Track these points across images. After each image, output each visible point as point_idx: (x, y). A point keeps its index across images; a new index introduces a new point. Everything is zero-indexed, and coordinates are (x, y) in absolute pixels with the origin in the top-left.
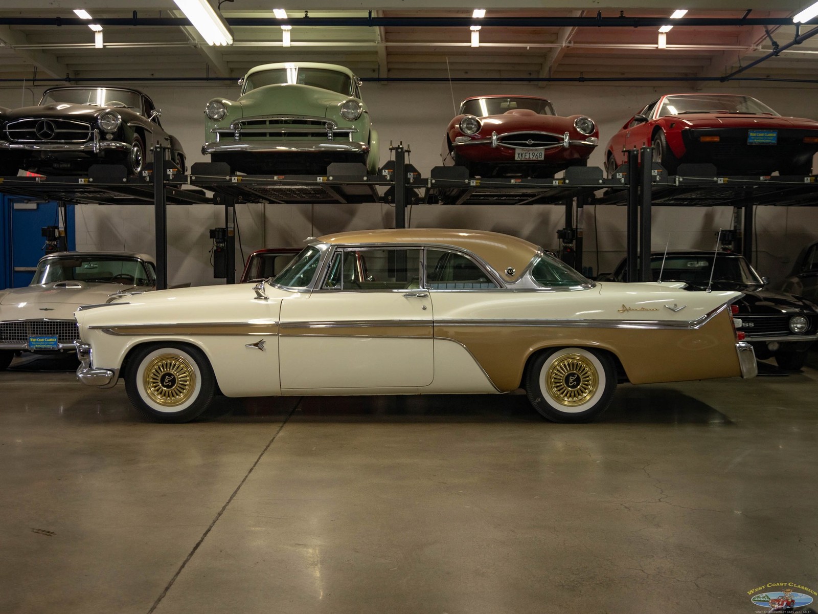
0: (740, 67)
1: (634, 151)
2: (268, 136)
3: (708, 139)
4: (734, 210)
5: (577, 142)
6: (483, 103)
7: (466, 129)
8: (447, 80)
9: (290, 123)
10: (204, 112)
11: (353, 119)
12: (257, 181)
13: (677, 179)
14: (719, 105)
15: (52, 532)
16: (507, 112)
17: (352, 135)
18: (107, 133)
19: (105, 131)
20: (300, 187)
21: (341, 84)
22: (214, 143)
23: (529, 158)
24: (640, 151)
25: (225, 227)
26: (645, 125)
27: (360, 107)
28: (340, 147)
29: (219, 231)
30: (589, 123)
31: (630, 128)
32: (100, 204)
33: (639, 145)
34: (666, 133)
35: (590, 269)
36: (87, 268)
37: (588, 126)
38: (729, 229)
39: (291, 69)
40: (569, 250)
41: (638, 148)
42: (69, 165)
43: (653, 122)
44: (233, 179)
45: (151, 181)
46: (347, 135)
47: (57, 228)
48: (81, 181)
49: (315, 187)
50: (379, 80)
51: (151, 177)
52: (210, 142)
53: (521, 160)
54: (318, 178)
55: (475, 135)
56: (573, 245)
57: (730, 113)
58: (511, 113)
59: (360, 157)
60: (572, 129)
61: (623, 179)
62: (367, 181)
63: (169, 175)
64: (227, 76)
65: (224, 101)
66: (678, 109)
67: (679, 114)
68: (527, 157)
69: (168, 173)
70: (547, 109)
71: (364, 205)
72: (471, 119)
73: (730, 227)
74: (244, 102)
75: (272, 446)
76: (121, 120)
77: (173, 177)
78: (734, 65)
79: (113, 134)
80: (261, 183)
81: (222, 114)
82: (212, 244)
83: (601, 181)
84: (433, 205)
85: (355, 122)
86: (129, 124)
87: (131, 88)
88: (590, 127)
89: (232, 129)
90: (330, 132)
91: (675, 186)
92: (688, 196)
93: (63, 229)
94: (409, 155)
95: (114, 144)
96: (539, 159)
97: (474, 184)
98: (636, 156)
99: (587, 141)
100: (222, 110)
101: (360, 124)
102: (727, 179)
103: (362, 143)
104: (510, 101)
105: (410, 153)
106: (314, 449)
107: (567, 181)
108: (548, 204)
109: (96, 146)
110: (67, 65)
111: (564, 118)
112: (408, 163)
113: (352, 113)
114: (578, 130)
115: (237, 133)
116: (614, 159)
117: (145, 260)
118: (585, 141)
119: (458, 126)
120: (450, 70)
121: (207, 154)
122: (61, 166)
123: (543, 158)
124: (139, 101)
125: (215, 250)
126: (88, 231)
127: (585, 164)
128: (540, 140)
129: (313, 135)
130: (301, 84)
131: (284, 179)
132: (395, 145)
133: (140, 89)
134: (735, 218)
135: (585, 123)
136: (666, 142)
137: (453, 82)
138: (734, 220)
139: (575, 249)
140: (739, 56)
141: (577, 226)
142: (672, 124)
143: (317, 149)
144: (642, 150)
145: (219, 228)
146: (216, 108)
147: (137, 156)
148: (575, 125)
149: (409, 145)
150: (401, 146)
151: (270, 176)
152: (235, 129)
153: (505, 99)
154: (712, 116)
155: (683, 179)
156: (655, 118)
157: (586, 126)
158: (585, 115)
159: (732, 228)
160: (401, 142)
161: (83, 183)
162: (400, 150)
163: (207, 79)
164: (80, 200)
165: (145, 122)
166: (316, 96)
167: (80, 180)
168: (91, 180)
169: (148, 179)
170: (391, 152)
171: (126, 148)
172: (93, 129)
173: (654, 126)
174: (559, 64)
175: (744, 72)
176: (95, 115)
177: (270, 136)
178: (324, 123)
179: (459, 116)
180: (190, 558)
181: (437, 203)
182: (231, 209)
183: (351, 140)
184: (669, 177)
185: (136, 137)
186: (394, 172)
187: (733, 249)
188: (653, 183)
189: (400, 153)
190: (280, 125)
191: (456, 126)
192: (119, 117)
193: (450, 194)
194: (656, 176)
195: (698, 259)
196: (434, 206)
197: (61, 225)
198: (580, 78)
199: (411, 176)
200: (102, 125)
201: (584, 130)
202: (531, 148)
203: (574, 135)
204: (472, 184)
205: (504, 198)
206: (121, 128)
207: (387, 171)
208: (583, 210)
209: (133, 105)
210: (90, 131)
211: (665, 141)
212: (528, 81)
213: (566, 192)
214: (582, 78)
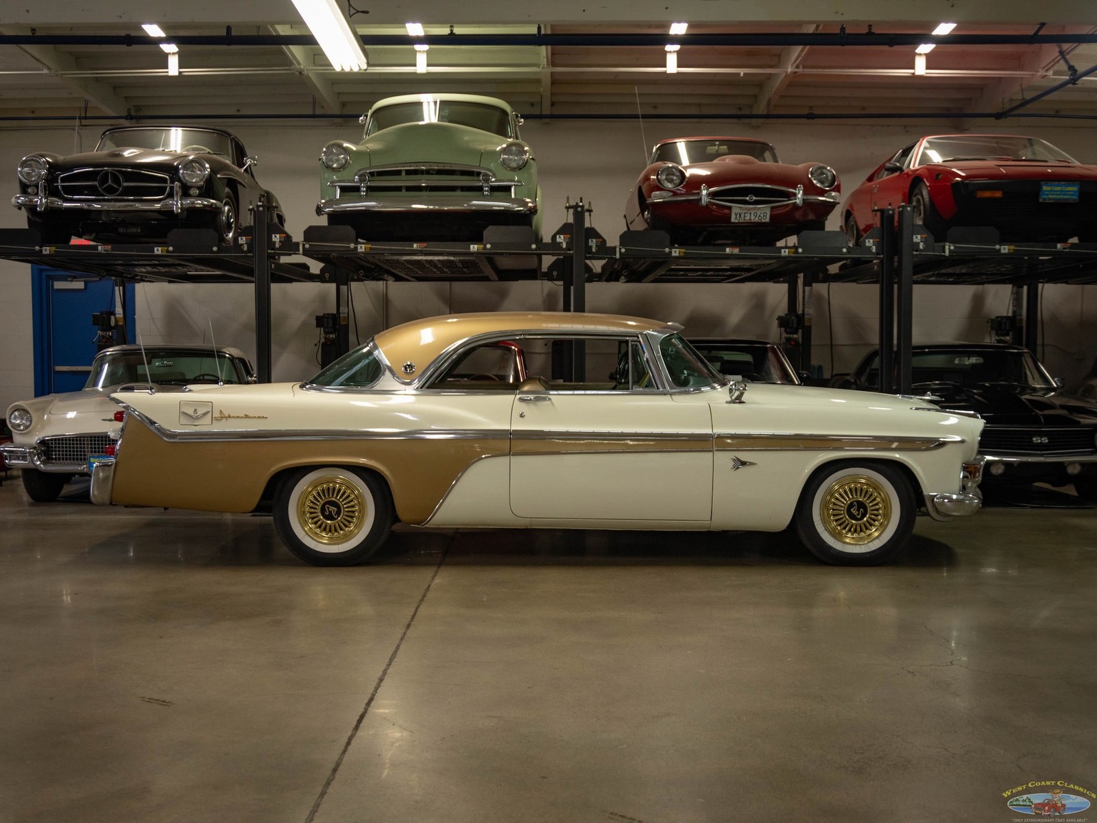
0: (1023, 99)
1: (889, 210)
2: (404, 191)
3: (987, 194)
4: (1012, 291)
5: (812, 198)
6: (681, 146)
7: (666, 182)
8: (636, 117)
9: (432, 174)
10: (320, 159)
11: (515, 168)
12: (391, 250)
13: (947, 247)
14: (997, 150)
15: (167, 701)
16: (719, 158)
17: (515, 189)
18: (190, 187)
19: (189, 184)
20: (446, 258)
21: (496, 122)
22: (332, 200)
23: (750, 219)
24: (897, 210)
25: (335, 312)
26: (898, 176)
27: (525, 152)
28: (498, 205)
29: (328, 318)
30: (829, 173)
31: (877, 181)
32: (170, 282)
33: (894, 203)
34: (930, 186)
35: (820, 368)
36: (158, 366)
37: (827, 176)
38: (1005, 315)
39: (428, 102)
40: (793, 343)
41: (895, 206)
42: (139, 230)
43: (910, 172)
44: (359, 247)
45: (249, 250)
46: (508, 189)
47: (113, 313)
48: (158, 250)
49: (466, 258)
50: (541, 117)
51: (250, 245)
52: (327, 199)
53: (739, 223)
54: (472, 246)
55: (678, 189)
56: (798, 336)
57: (1014, 160)
58: (724, 160)
59: (525, 219)
60: (806, 181)
61: (874, 247)
62: (536, 249)
63: (275, 242)
64: (337, 112)
65: (345, 145)
66: (942, 154)
67: (944, 161)
68: (748, 218)
69: (274, 239)
70: (767, 155)
71: (521, 282)
72: (673, 167)
73: (1008, 313)
74: (372, 146)
75: (430, 595)
76: (209, 170)
77: (280, 244)
78: (1014, 98)
79: (199, 188)
80: (396, 252)
81: (344, 161)
82: (318, 335)
83: (845, 250)
84: (611, 283)
85: (520, 172)
86: (219, 176)
87: (217, 128)
88: (830, 178)
89: (357, 182)
90: (486, 185)
91: (944, 256)
92: (957, 270)
93: (121, 316)
94: (590, 216)
95: (200, 202)
96: (763, 221)
97: (677, 254)
98: (892, 217)
99: (826, 197)
100: (342, 156)
101: (526, 175)
102: (1013, 247)
103: (528, 200)
104: (719, 145)
105: (592, 213)
106: (485, 600)
107: (800, 250)
108: (765, 281)
109: (177, 205)
110: (126, 97)
111: (795, 166)
112: (589, 226)
113: (515, 160)
114: (815, 182)
115: (363, 187)
116: (855, 222)
117: (235, 356)
118: (823, 196)
119: (655, 177)
120: (640, 104)
121: (323, 214)
122: (128, 231)
123: (768, 220)
124: (228, 145)
125: (323, 344)
126: (153, 319)
127: (822, 227)
128: (764, 195)
129: (463, 189)
130: (443, 121)
131: (426, 247)
132: (573, 203)
133: (229, 130)
134: (1014, 300)
135: (822, 173)
136: (930, 198)
137: (643, 120)
138: (1013, 303)
139: (800, 341)
140: (1021, 85)
141: (803, 310)
142: (938, 175)
143: (468, 208)
144: (901, 209)
145: (328, 314)
146: (335, 153)
147: (228, 218)
148: (810, 176)
149: (590, 203)
150: (581, 204)
151: (408, 243)
152: (361, 181)
153: (712, 142)
154: (989, 164)
155: (955, 247)
156: (914, 167)
157: (824, 178)
158: (823, 163)
159: (1010, 314)
160: (581, 199)
161: (160, 253)
162: (579, 209)
163: (314, 116)
164: (146, 277)
165: (237, 173)
166: (466, 138)
167: (156, 249)
168: (171, 249)
169: (245, 248)
170: (568, 211)
171: (216, 207)
172: (172, 182)
173: (912, 178)
174: (781, 96)
175: (1028, 106)
176: (175, 164)
177: (407, 191)
178: (478, 174)
179: (655, 164)
180: (356, 733)
181: (617, 280)
182: (344, 288)
183: (513, 196)
184: (936, 244)
185: (228, 192)
186: (571, 239)
187: (1010, 341)
188: (915, 253)
189: (579, 212)
190: (419, 177)
191: (652, 177)
192: (207, 166)
193: (638, 268)
194: (918, 244)
195: (969, 354)
196: (613, 284)
197: (119, 310)
198: (808, 114)
199: (593, 243)
200: (184, 177)
201: (822, 183)
202: (751, 206)
203: (810, 189)
204: (673, 254)
205: (710, 273)
206: (210, 181)
207: (562, 236)
208: (812, 290)
209: (219, 150)
210: (169, 185)
211: (927, 197)
212: (737, 118)
213: (792, 266)
214: (812, 114)
